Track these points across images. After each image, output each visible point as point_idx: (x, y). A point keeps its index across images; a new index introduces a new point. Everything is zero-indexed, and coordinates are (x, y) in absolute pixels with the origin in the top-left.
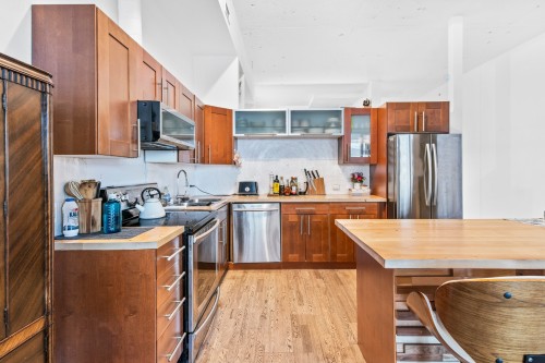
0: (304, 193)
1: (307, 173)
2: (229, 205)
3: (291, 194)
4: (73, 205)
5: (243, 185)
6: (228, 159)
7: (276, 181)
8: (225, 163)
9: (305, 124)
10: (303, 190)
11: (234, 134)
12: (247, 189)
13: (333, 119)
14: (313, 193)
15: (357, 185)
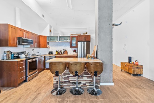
0: (63, 54)
1: (64, 50)
2: (45, 56)
3: (60, 54)
4: (5, 55)
5: (49, 52)
6: (45, 46)
7: (57, 51)
8: (45, 47)
9: (63, 39)
10: (63, 53)
11: (47, 41)
12: (50, 53)
13: (68, 38)
14: (65, 54)
15: (74, 52)
